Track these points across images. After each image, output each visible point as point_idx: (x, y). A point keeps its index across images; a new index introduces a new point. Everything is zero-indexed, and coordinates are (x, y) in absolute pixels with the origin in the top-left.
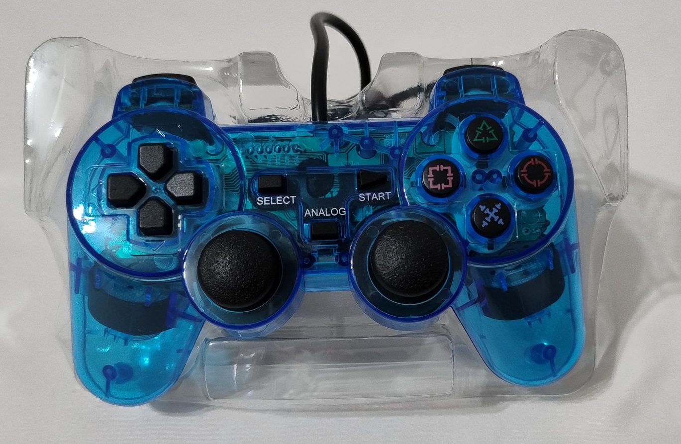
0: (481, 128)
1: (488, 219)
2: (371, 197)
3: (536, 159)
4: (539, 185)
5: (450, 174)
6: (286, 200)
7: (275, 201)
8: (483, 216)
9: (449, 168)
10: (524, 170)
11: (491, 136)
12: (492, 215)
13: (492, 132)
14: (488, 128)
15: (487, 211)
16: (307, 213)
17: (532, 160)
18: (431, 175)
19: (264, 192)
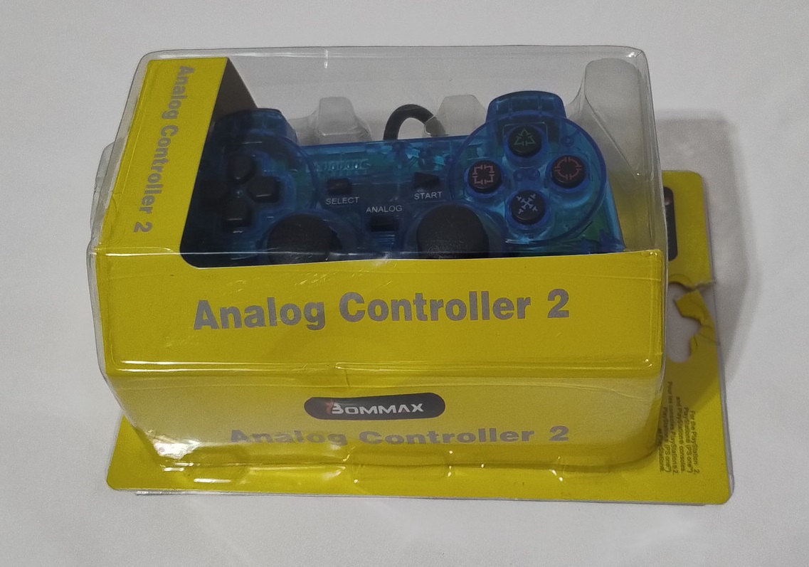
0: (521, 135)
1: (524, 207)
2: (424, 196)
3: (569, 158)
4: (571, 179)
5: (492, 171)
6: (351, 200)
7: (341, 201)
8: (520, 205)
9: (492, 167)
10: (558, 167)
11: (529, 140)
12: (527, 203)
13: (531, 137)
14: (528, 134)
15: (523, 201)
16: (369, 210)
17: (566, 158)
18: (475, 173)
19: (333, 193)
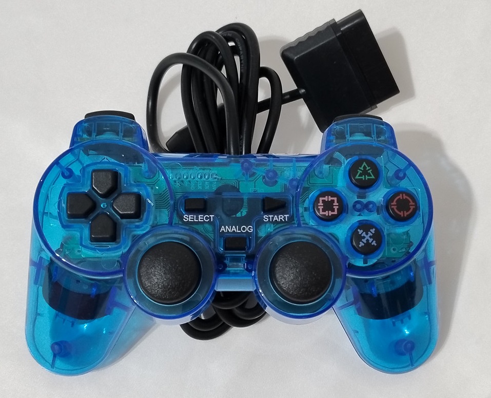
0: (362, 168)
1: (364, 241)
2: (273, 218)
3: (404, 195)
4: (405, 215)
5: (336, 203)
6: (207, 218)
7: (197, 218)
8: (360, 238)
9: (335, 199)
10: (394, 203)
11: (369, 175)
12: (367, 237)
13: (370, 171)
14: (368, 168)
15: (364, 234)
16: (223, 229)
17: (401, 195)
18: (321, 204)
19: (189, 211)
